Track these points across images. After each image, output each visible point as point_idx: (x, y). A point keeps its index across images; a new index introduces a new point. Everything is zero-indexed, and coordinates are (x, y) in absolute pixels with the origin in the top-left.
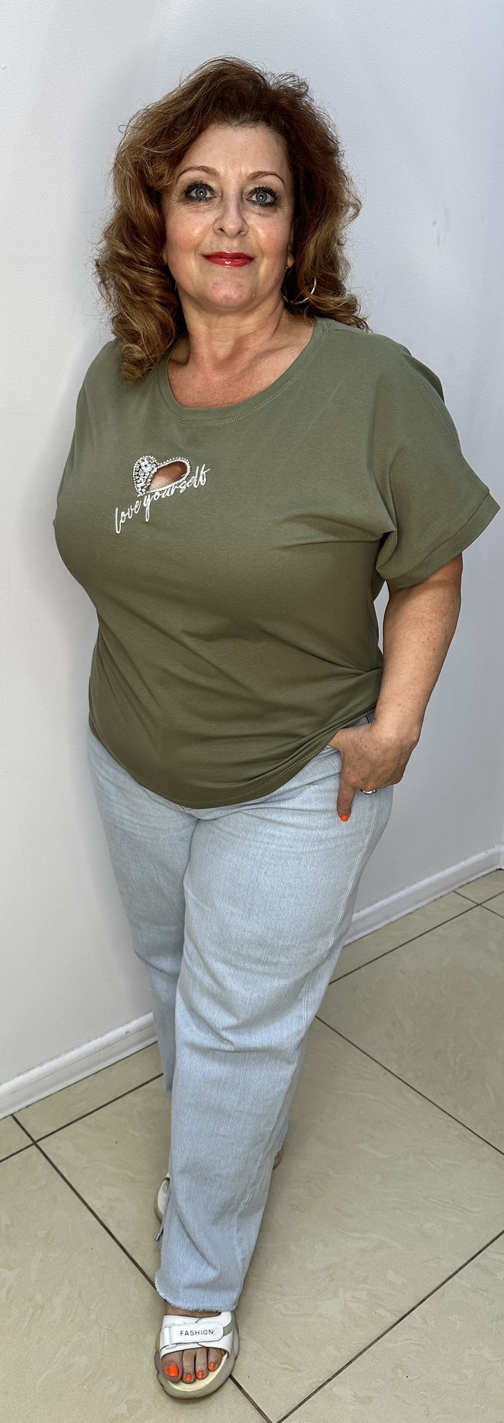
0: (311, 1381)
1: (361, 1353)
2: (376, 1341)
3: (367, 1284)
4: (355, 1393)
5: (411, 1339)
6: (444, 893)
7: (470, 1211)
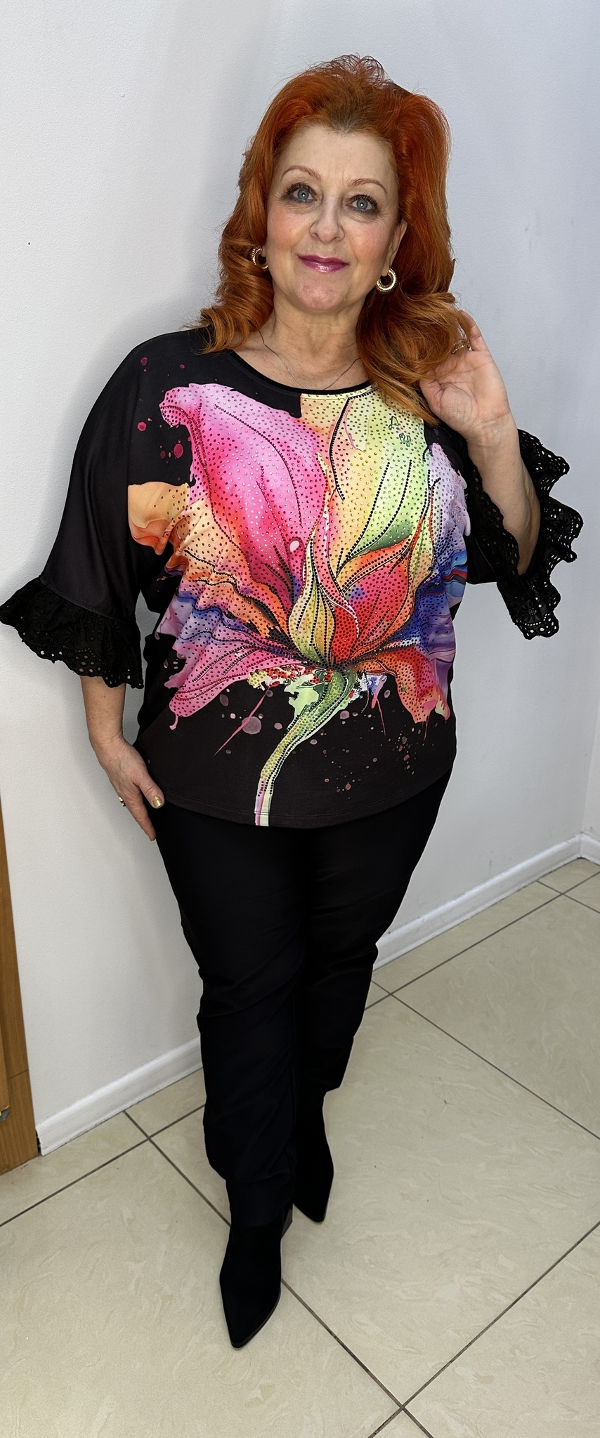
0: (434, 1364)
1: (479, 1335)
2: (492, 1323)
3: (480, 1269)
4: (477, 1373)
5: (525, 1321)
6: (529, 882)
7: (574, 1197)
